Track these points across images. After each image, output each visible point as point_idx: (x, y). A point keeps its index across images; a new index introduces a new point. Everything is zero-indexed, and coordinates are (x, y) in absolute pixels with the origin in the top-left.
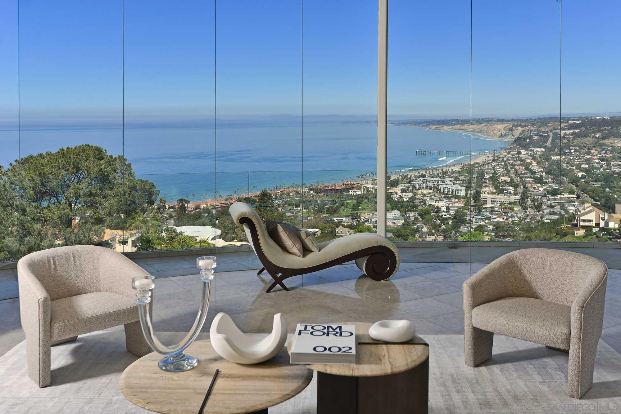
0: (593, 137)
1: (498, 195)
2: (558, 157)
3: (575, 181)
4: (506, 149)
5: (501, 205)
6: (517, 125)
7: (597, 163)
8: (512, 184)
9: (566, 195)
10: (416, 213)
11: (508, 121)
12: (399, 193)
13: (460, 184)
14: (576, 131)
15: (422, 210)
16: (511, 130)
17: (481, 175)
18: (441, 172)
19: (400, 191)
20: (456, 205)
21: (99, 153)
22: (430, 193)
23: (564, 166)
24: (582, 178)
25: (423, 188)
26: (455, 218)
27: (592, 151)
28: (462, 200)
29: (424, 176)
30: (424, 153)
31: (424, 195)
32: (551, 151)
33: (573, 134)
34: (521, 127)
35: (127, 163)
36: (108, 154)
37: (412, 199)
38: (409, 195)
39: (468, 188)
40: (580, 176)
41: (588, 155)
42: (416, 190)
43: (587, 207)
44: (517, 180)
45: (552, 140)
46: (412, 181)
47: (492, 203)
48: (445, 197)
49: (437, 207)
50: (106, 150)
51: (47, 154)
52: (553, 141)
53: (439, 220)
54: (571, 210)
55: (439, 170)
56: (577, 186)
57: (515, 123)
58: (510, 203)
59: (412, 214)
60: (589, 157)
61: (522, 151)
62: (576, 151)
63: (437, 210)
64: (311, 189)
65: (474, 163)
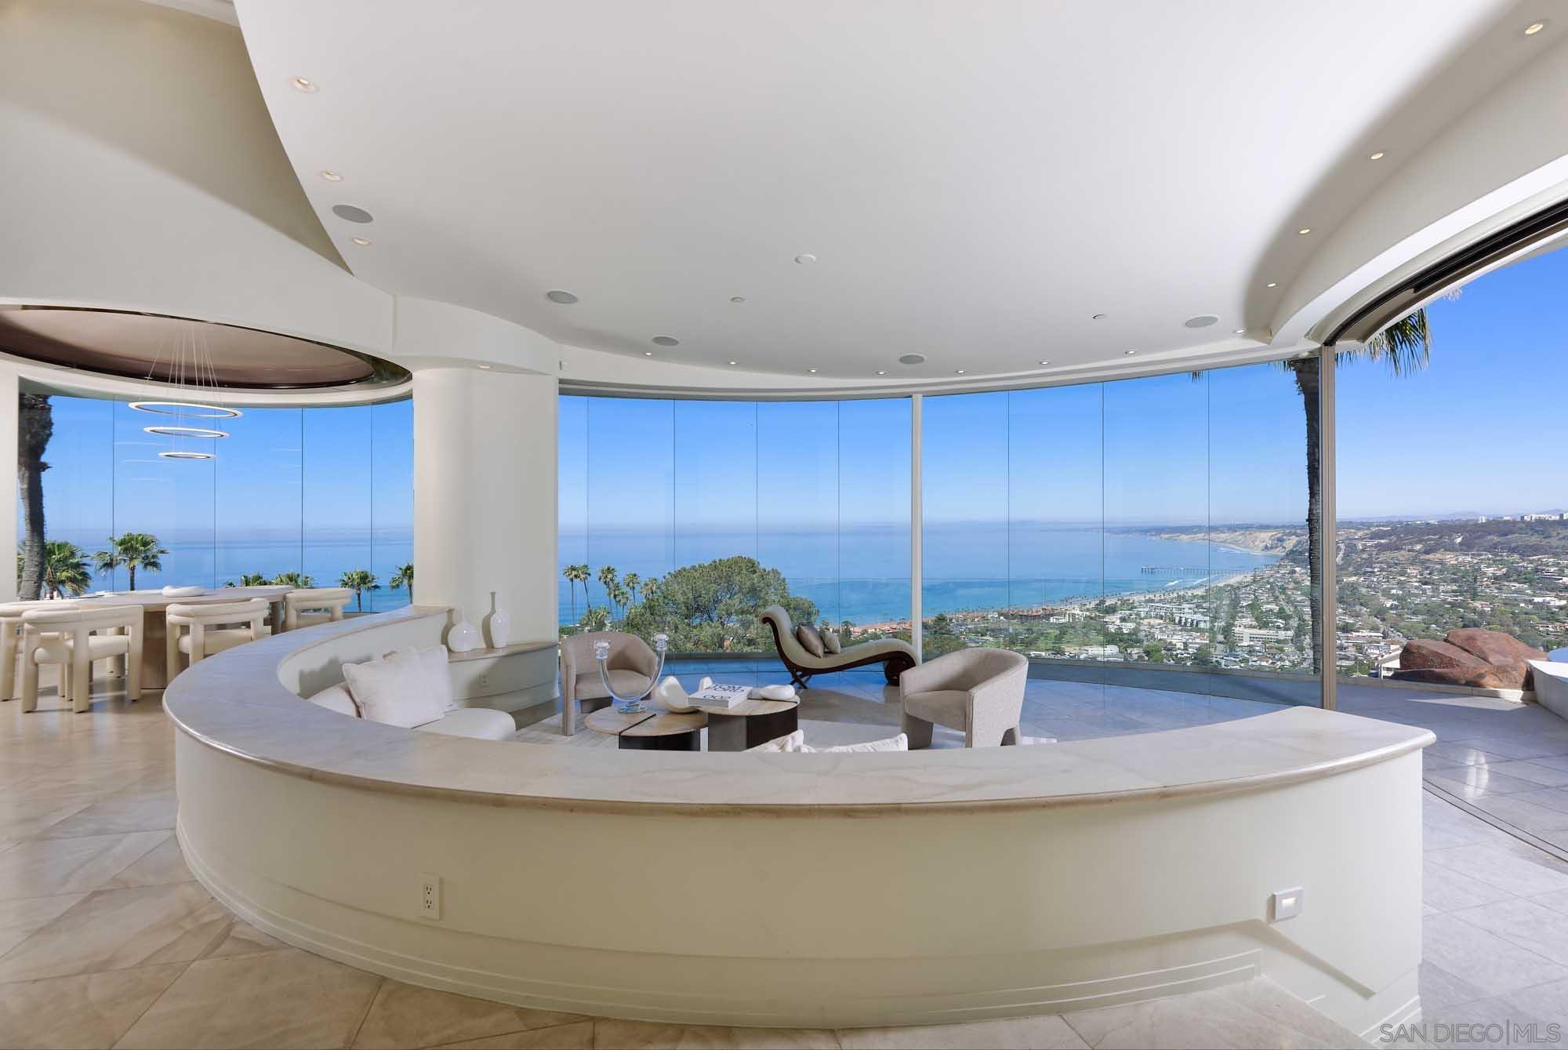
0: (1409, 551)
1: (1260, 629)
2: (1354, 579)
3: (1380, 613)
4: (1273, 566)
5: (1264, 643)
6: (1290, 532)
7: (1416, 588)
8: (1281, 614)
9: (1366, 633)
10: (1141, 650)
11: (1276, 528)
12: (1118, 622)
13: (1202, 613)
14: (1382, 541)
15: (1148, 646)
16: (1280, 540)
17: (1235, 604)
19: (1118, 621)
20: (1198, 641)
21: (752, 566)
22: (1160, 624)
23: (1364, 590)
24: (1391, 608)
25: (1151, 617)
26: (1195, 659)
27: (1409, 571)
28: (1207, 634)
29: (1152, 601)
31: (1153, 627)
32: (1342, 569)
33: (1376, 546)
34: (1297, 536)
35: (782, 577)
36: (762, 566)
37: (1135, 632)
38: (1132, 625)
39: (1214, 619)
40: (1388, 606)
41: (1402, 576)
42: (1141, 619)
43: (1394, 651)
44: (1289, 610)
45: (1344, 554)
46: (1136, 608)
47: (1251, 641)
48: (1181, 630)
49: (1171, 643)
50: (758, 563)
51: (700, 566)
52: (1346, 555)
53: (1173, 659)
54: (1373, 654)
55: (1173, 593)
56: (1383, 620)
57: (1287, 531)
58: (1278, 641)
59: (1135, 651)
60: (1403, 578)
61: (1297, 569)
62: (1382, 570)
63: (1170, 648)
64: (1001, 614)
65: (1226, 585)
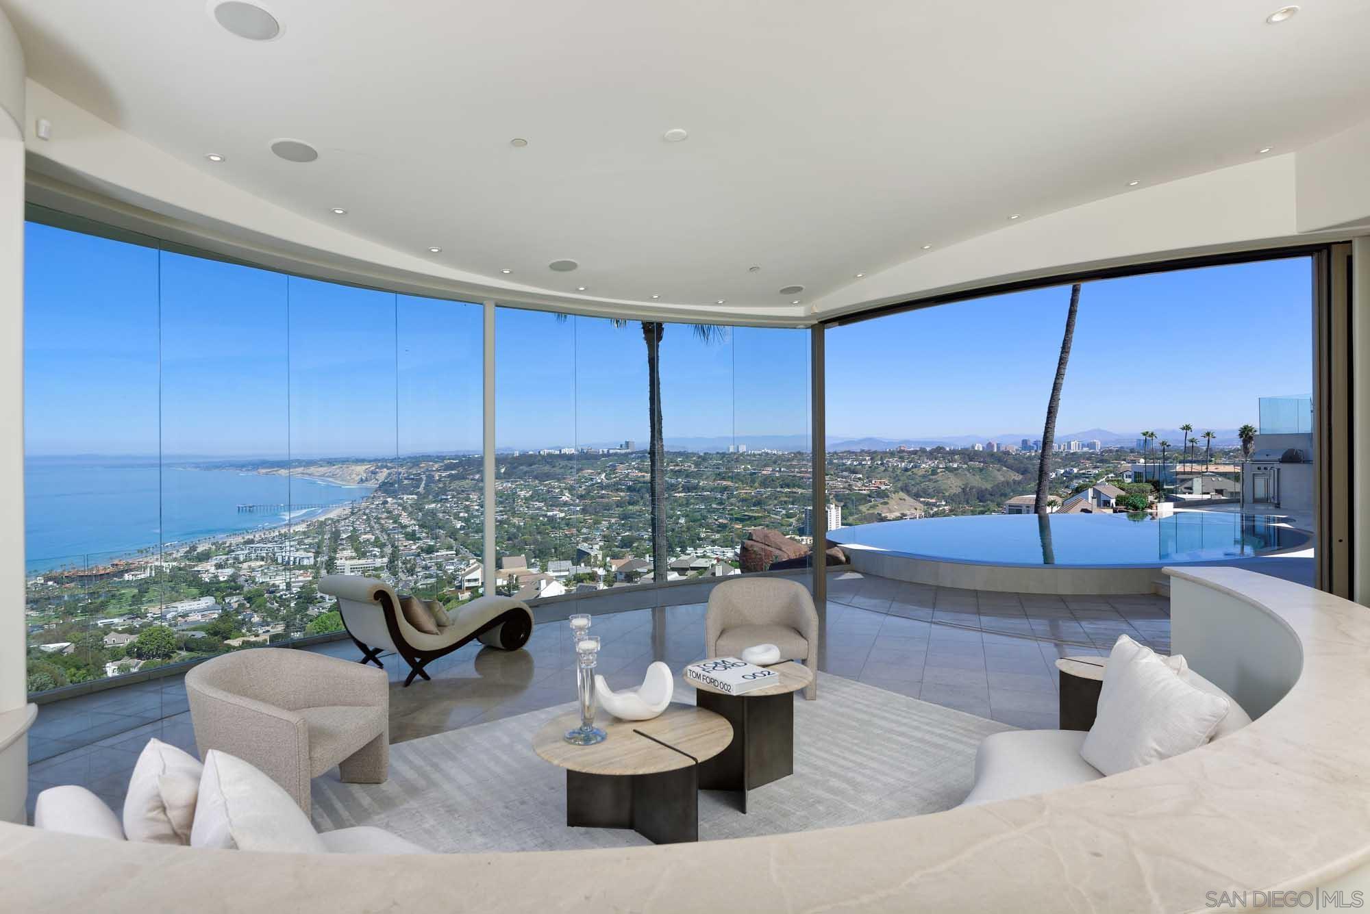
0: (472, 480)
1: (359, 559)
2: (433, 505)
3: (453, 534)
4: (368, 497)
5: (363, 572)
6: (382, 465)
7: (477, 510)
8: (377, 543)
9: (444, 552)
10: (241, 598)
11: (370, 461)
12: (213, 570)
13: (305, 550)
14: (453, 472)
15: (249, 592)
16: (374, 473)
17: (336, 536)
18: (278, 534)
19: (213, 568)
20: (301, 578)
22: (262, 566)
23: (441, 515)
24: (460, 529)
25: (251, 560)
26: (299, 598)
27: (471, 496)
28: (310, 570)
29: (251, 542)
30: (250, 510)
31: (253, 570)
32: (424, 498)
33: (449, 476)
34: (388, 469)
37: (233, 578)
38: (229, 571)
39: (317, 554)
40: (459, 527)
41: (467, 501)
42: (240, 563)
43: (472, 564)
44: (383, 538)
45: (425, 484)
46: (233, 551)
47: (352, 572)
48: (284, 570)
49: (274, 585)
52: (427, 485)
53: (277, 602)
54: (449, 569)
55: (274, 531)
56: (455, 540)
57: (379, 464)
58: (376, 569)
59: (235, 599)
60: (467, 503)
61: (389, 500)
62: (453, 497)
63: (273, 590)
64: (48, 579)
65: (326, 519)
